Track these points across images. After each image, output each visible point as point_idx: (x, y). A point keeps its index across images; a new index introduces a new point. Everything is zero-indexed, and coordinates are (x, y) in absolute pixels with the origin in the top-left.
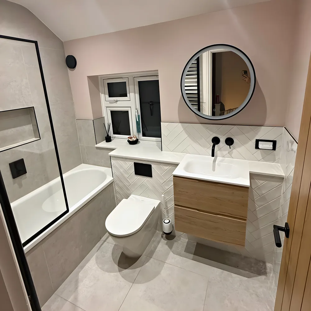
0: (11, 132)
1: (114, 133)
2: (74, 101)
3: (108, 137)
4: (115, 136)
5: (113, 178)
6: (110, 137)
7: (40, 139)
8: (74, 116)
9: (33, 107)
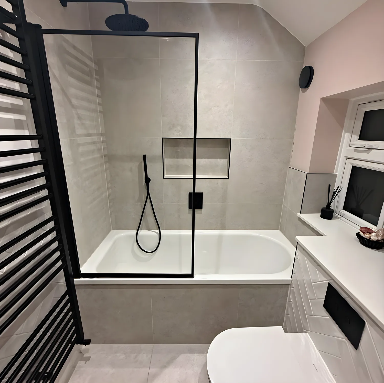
0: (204, 162)
1: (345, 208)
2: (294, 140)
3: (328, 210)
4: (344, 214)
5: (291, 279)
6: (332, 211)
7: (228, 178)
8: (287, 162)
9: (231, 139)
